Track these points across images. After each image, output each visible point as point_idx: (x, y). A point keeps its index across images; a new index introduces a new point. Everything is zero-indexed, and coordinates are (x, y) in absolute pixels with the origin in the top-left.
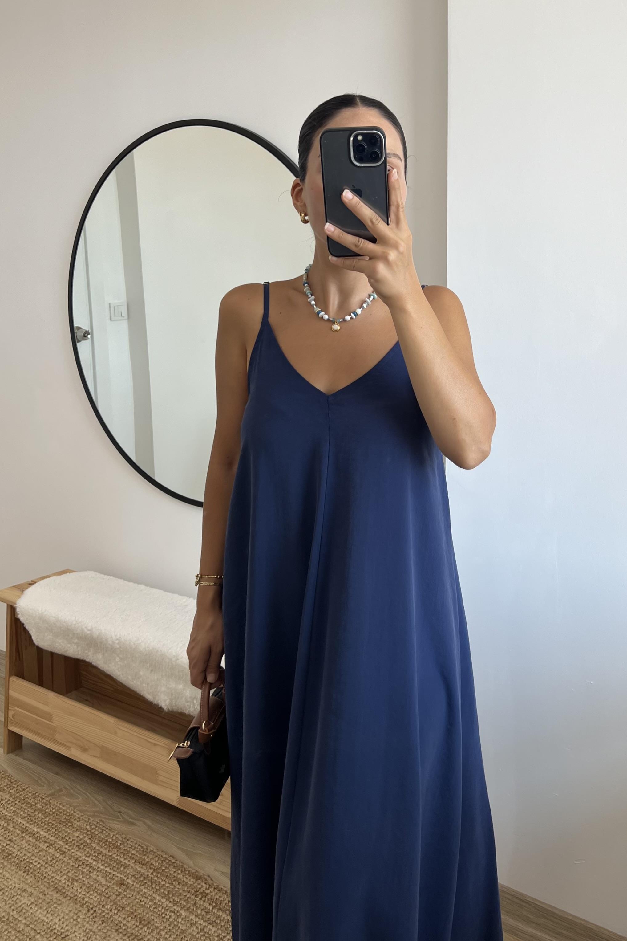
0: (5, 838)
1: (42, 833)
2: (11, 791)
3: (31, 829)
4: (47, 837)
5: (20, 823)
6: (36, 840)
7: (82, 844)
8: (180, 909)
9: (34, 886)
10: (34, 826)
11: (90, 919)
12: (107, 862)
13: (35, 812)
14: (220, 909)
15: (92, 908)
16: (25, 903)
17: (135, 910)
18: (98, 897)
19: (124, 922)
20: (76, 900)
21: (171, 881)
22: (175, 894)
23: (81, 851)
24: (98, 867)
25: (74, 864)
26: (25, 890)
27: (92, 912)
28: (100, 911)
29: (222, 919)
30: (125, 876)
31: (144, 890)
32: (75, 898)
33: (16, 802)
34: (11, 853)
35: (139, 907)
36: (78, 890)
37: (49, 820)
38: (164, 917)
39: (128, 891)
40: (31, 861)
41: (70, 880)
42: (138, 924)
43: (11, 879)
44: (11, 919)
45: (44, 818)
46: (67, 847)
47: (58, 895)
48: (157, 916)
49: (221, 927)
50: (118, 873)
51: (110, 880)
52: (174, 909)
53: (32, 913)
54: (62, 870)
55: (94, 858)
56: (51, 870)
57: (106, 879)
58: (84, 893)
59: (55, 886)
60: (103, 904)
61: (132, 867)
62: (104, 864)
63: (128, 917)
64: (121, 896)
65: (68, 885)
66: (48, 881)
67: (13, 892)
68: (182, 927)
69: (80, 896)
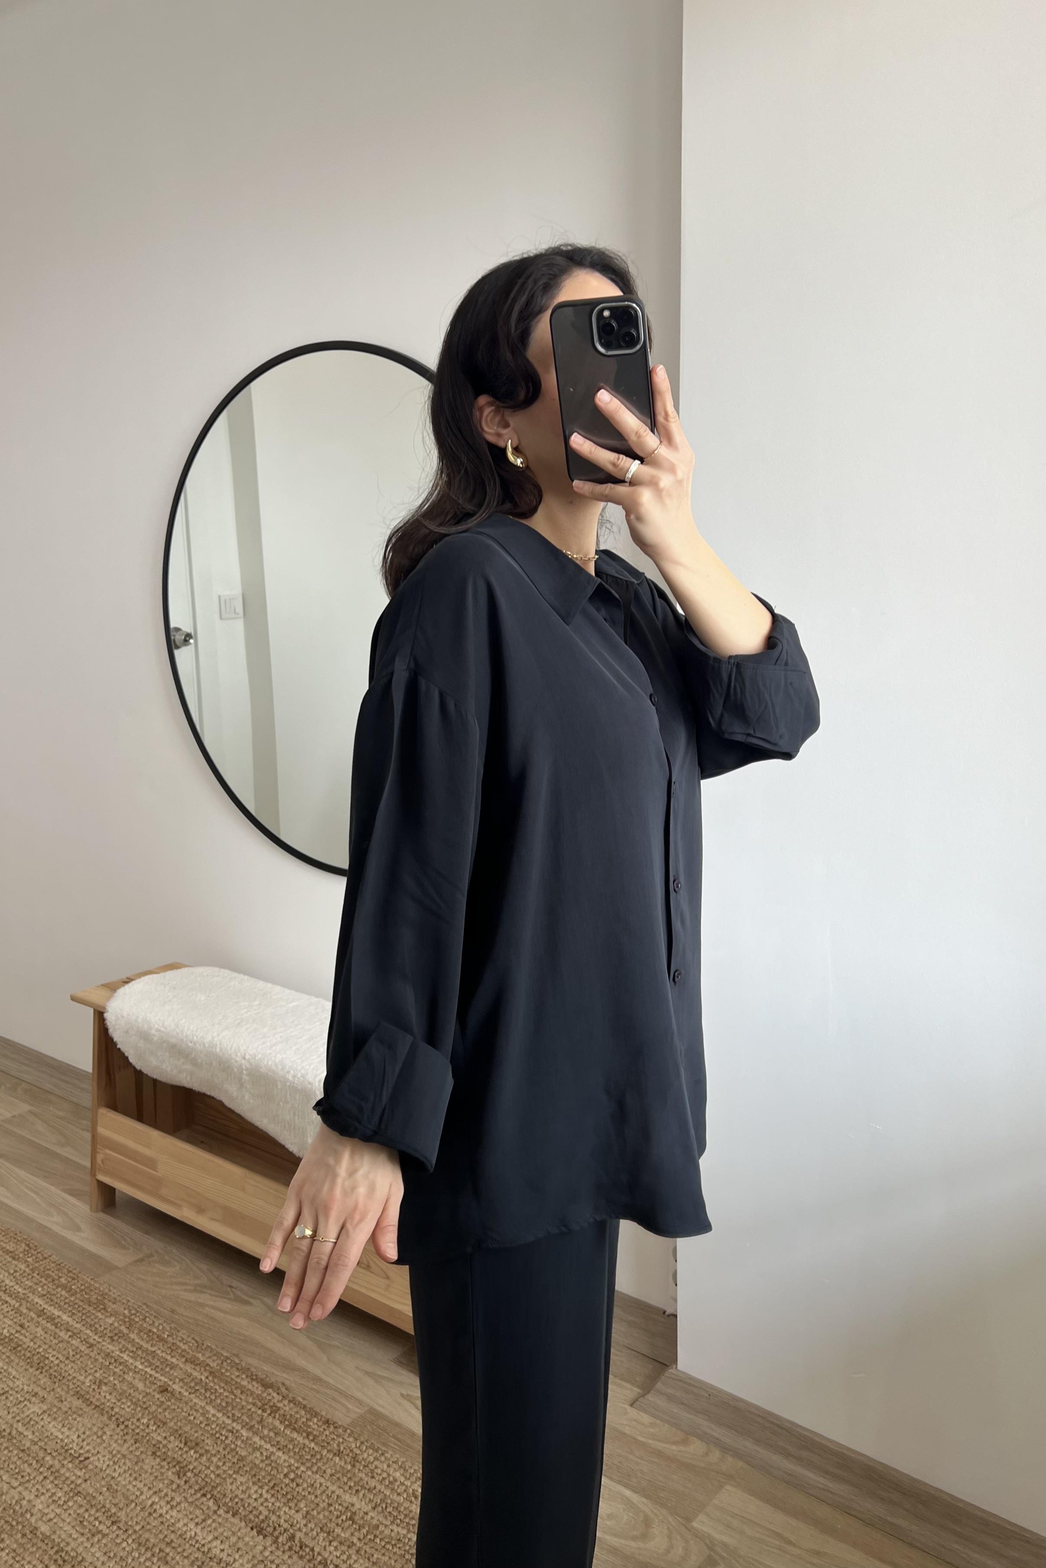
0: (15, 1323)
1: (65, 1317)
2: (28, 1259)
3: (50, 1311)
4: (70, 1324)
5: (37, 1303)
6: (56, 1327)
7: (116, 1334)
8: (240, 1428)
9: (48, 1390)
10: (55, 1308)
11: (120, 1438)
12: (148, 1360)
13: (57, 1288)
14: (295, 1429)
15: (123, 1423)
16: (34, 1412)
17: (180, 1427)
18: (132, 1407)
19: (165, 1442)
20: (103, 1409)
21: (231, 1390)
22: (237, 1405)
23: (114, 1343)
24: (135, 1366)
25: (104, 1361)
26: (36, 1394)
27: (122, 1427)
28: (134, 1426)
29: (296, 1443)
30: (171, 1380)
31: (194, 1400)
32: (102, 1407)
33: (33, 1275)
34: (20, 1343)
35: (187, 1422)
36: (107, 1397)
37: (75, 1300)
38: (219, 1438)
39: (173, 1401)
40: (47, 1356)
41: (97, 1383)
42: (182, 1446)
43: (18, 1379)
44: (14, 1432)
45: (67, 1296)
46: (96, 1337)
47: (80, 1401)
48: (209, 1435)
49: (295, 1454)
50: (161, 1375)
51: (149, 1385)
52: (233, 1428)
53: (43, 1426)
54: (88, 1369)
55: (131, 1354)
56: (72, 1367)
57: (145, 1383)
58: (114, 1401)
59: (77, 1390)
60: (137, 1418)
61: (181, 1369)
62: (144, 1363)
63: (170, 1436)
64: (164, 1406)
65: (94, 1389)
66: (67, 1383)
67: (19, 1396)
68: (241, 1452)
69: (108, 1404)
